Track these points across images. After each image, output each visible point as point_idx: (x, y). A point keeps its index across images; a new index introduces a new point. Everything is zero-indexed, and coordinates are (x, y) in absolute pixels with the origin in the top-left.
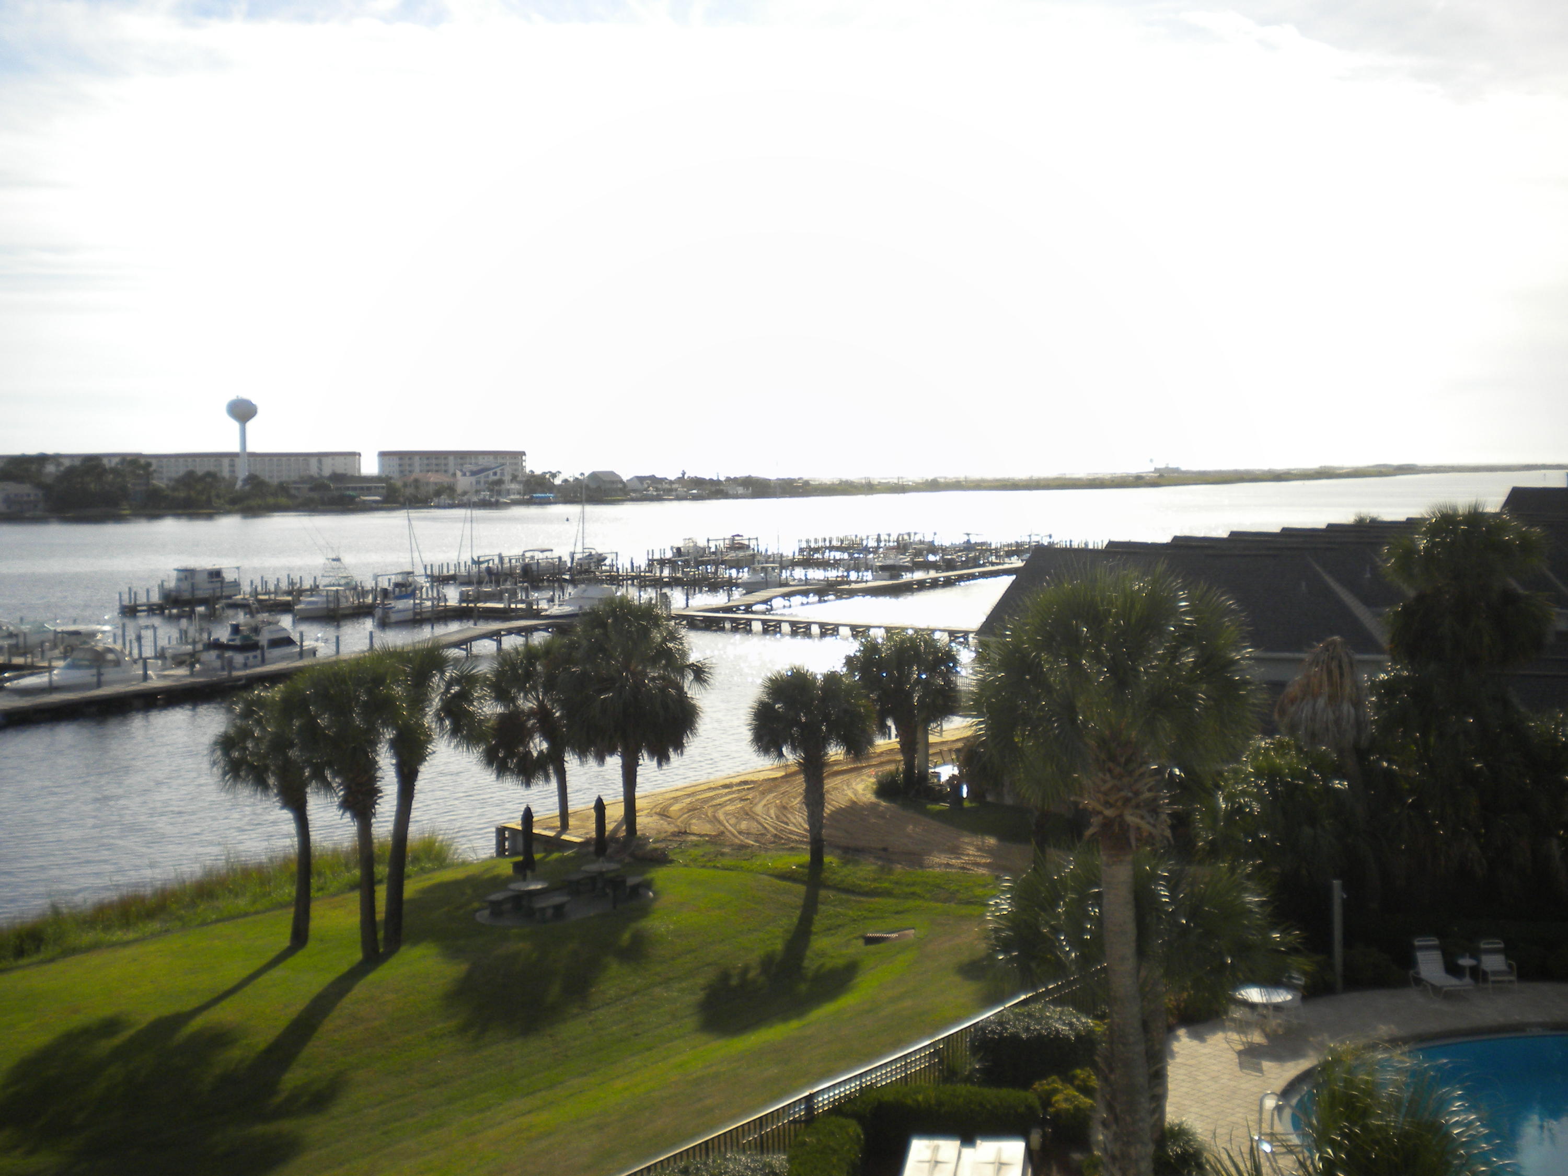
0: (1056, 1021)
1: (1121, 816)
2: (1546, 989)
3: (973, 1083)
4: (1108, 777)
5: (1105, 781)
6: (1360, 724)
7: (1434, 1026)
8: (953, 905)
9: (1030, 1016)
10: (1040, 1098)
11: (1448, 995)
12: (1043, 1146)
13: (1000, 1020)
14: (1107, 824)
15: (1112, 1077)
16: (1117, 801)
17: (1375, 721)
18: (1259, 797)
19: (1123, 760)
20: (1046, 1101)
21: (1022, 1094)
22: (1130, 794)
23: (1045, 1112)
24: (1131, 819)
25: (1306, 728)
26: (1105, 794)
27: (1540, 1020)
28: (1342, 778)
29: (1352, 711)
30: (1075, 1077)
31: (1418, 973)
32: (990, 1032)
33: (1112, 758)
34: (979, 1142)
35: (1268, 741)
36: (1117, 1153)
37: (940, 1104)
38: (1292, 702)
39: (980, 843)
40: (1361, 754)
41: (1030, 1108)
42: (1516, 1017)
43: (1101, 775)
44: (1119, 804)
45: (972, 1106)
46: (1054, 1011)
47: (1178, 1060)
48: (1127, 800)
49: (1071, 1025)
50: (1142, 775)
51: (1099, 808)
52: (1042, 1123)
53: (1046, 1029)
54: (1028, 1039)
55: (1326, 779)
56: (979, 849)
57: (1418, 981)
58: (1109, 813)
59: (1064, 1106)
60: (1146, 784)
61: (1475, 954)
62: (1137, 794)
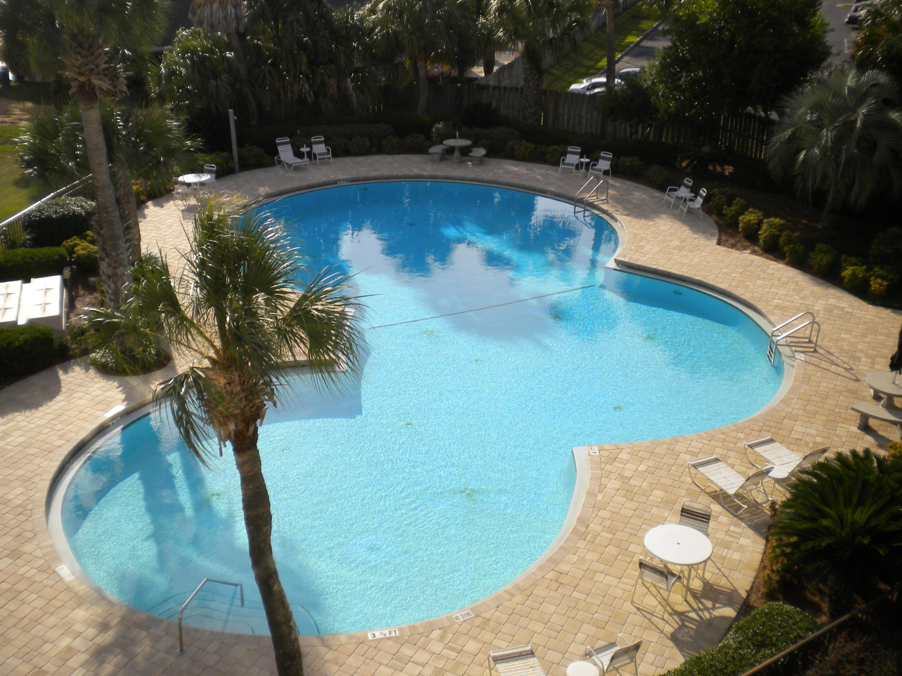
0: (73, 205)
1: (89, 80)
2: (348, 160)
3: (26, 247)
4: (79, 57)
5: (77, 60)
6: (238, 19)
7: (289, 186)
8: (8, 146)
9: (57, 204)
10: (67, 249)
11: (297, 169)
12: (72, 277)
13: (39, 210)
14: (82, 86)
15: (102, 232)
16: (85, 71)
17: (247, 16)
18: (185, 66)
19: (86, 46)
20: (71, 251)
21: (56, 249)
22: (93, 67)
23: (71, 257)
24: (96, 81)
25: (207, 23)
26: (78, 67)
27: (345, 177)
28: (230, 51)
29: (233, 10)
30: (87, 236)
31: (280, 158)
32: (33, 216)
33: (80, 45)
34: (32, 279)
35: (187, 31)
36: (110, 274)
37: (7, 261)
38: (199, 6)
39: (22, 106)
40: (241, 36)
41: (61, 256)
42: (332, 177)
43: (74, 56)
44: (87, 73)
45: (26, 260)
46: (71, 200)
47: (148, 219)
48: (92, 71)
49: (82, 206)
50: (99, 55)
51: (75, 76)
52: (70, 264)
53: (67, 211)
54: (56, 217)
55: (221, 52)
56: (22, 110)
57: (280, 162)
58: (82, 79)
59: (82, 252)
60: (102, 60)
61: (310, 145)
62: (97, 66)
